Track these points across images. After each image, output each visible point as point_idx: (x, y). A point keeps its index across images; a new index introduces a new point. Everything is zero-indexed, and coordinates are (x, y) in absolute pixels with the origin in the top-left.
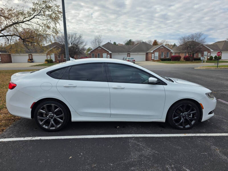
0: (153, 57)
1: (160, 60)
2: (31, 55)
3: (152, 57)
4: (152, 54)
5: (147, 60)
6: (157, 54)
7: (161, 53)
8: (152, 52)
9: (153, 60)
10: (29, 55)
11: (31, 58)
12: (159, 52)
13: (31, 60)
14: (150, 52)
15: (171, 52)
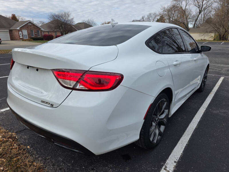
0: (22, 35)
1: (32, 39)
3: (20, 35)
4: (19, 32)
5: (12, 38)
6: (25, 32)
7: (30, 31)
8: (18, 28)
9: (23, 40)
12: (27, 30)
14: (16, 30)
15: (42, 30)
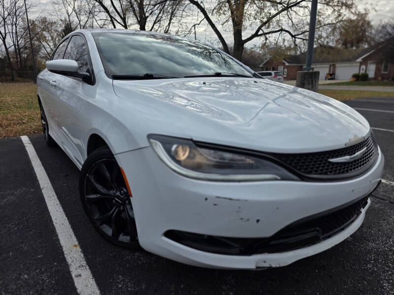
2: (334, 65)
10: (330, 66)
11: (331, 72)
13: (331, 75)
